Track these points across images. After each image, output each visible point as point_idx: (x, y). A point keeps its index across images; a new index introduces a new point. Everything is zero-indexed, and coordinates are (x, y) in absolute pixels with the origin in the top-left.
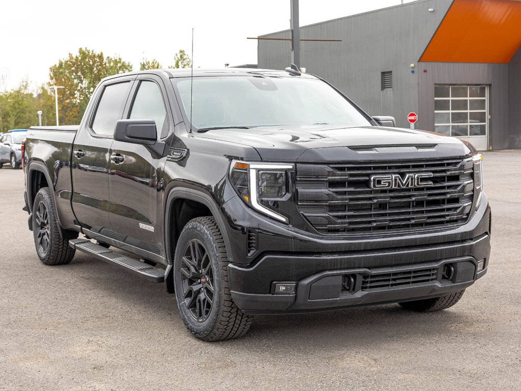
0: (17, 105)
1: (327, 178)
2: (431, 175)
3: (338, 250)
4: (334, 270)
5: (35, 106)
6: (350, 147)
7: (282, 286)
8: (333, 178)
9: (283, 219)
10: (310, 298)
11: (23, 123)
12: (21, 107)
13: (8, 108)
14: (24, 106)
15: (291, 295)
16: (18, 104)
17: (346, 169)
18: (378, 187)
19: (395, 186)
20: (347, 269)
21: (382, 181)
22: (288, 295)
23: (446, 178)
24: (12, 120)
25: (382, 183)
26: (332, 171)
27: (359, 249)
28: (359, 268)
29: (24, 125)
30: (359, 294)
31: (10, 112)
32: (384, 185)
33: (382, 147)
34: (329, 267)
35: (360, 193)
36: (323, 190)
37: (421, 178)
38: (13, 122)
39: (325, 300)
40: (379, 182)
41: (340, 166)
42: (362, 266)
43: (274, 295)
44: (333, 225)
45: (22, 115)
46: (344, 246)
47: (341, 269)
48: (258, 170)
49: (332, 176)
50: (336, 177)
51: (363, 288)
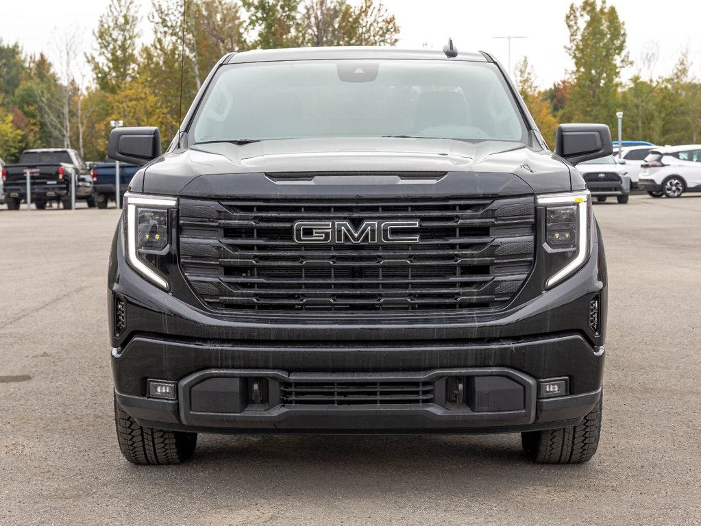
0: (667, 102)
1: (217, 222)
2: (417, 224)
3: (230, 337)
4: (222, 367)
5: (695, 105)
6: (270, 175)
7: (162, 386)
8: (227, 222)
9: (163, 283)
10: (193, 408)
11: (676, 131)
12: (673, 104)
13: (651, 107)
14: (678, 104)
15: (169, 402)
16: (670, 100)
17: (255, 209)
18: (306, 240)
19: (339, 239)
20: (245, 368)
21: (314, 231)
22: (166, 401)
23: (458, 230)
24: (657, 125)
25: (314, 235)
26: (225, 212)
27: (267, 338)
28: (267, 368)
29: (676, 135)
30: (277, 411)
31: (656, 114)
32: (317, 238)
33: (329, 175)
34: (214, 363)
35: (274, 248)
36: (211, 241)
37: (391, 229)
38: (658, 129)
39: (216, 414)
40: (308, 232)
41: (243, 204)
42: (271, 365)
43: (149, 399)
44: (229, 296)
45: (673, 118)
46: (240, 332)
47: (234, 367)
48: (138, 206)
49: (225, 219)
50: (231, 222)
51: (284, 403)
